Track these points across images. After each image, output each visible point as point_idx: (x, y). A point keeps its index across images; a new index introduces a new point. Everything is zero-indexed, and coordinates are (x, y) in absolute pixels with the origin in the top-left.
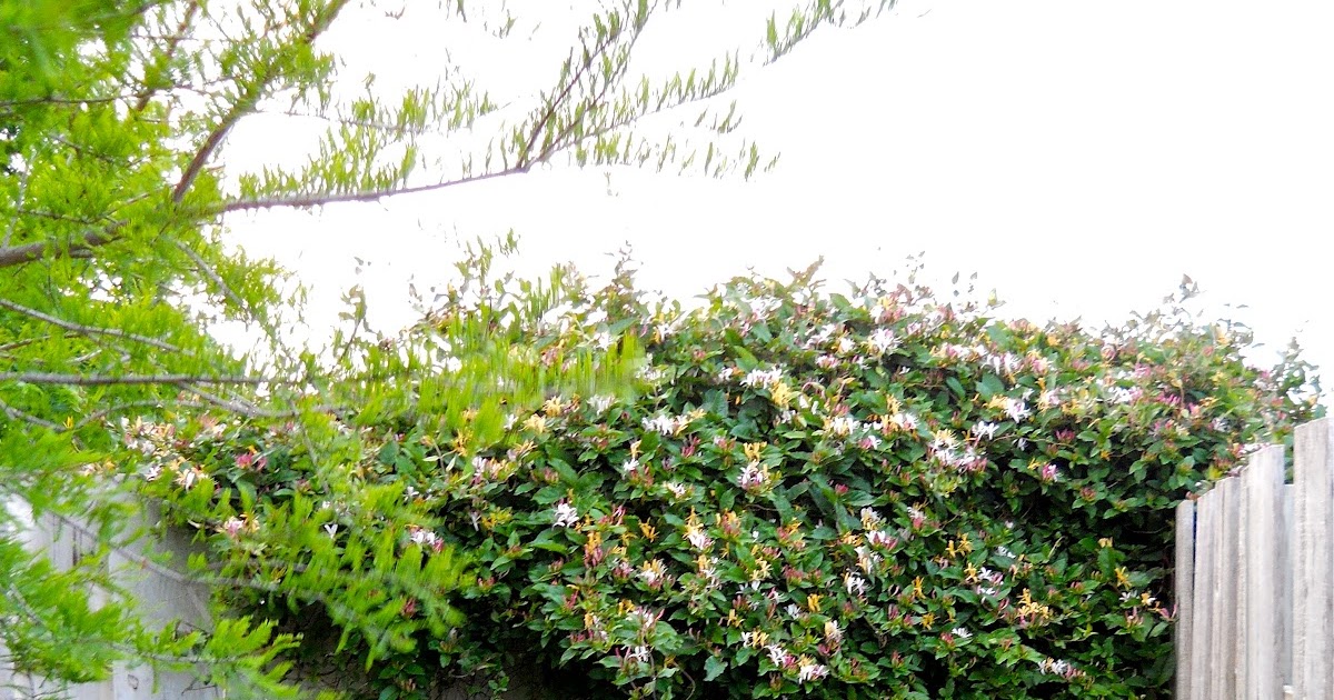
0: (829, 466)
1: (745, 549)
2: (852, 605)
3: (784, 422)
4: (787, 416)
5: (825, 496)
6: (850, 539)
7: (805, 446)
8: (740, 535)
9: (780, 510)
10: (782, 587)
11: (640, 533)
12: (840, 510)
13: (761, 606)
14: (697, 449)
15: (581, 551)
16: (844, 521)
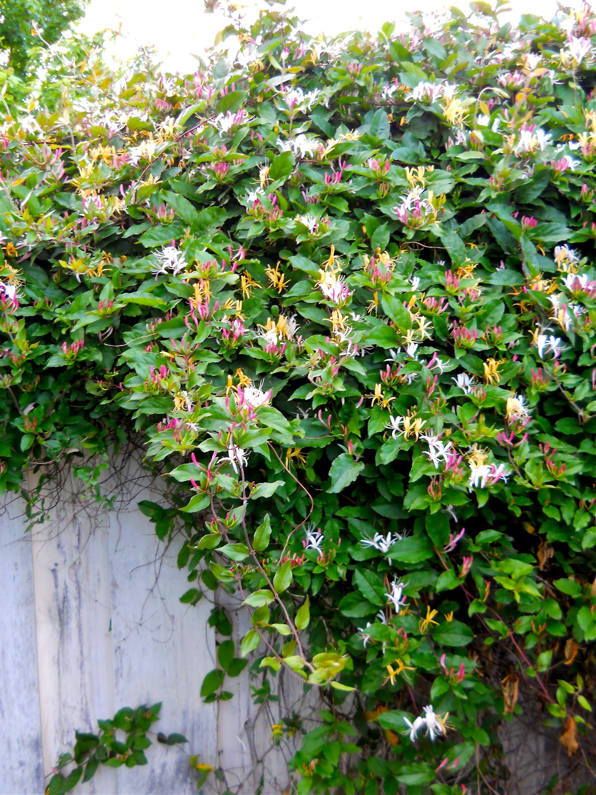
0: (513, 193)
1: (396, 301)
2: (542, 373)
3: (457, 144)
4: (462, 137)
5: (509, 231)
6: (541, 284)
7: (483, 172)
8: (392, 282)
9: (449, 249)
10: (448, 350)
11: (266, 281)
12: (528, 247)
13: (419, 377)
14: (344, 178)
15: (185, 303)
16: (533, 262)
